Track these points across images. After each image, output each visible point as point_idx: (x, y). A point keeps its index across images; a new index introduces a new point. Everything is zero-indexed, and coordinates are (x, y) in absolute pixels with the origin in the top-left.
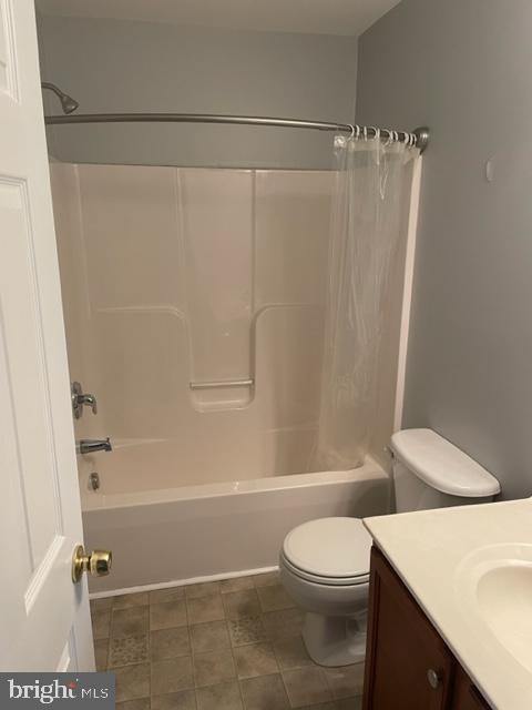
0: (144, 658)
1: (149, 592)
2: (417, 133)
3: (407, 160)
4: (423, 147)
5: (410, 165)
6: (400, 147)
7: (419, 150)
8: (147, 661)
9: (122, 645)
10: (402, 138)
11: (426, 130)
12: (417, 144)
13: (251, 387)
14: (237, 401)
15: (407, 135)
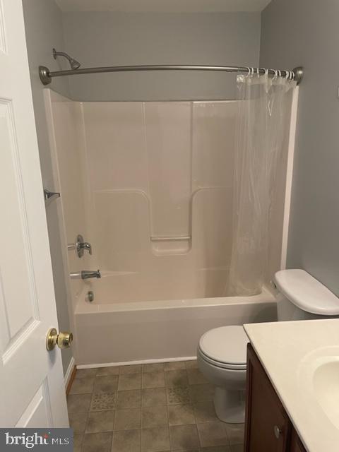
0: (112, 407)
1: (119, 367)
2: (295, 71)
3: (287, 90)
4: (299, 80)
5: (290, 93)
6: (282, 81)
7: (296, 82)
8: (114, 409)
9: (100, 398)
10: (284, 75)
11: (301, 68)
12: (294, 78)
13: (190, 240)
14: (181, 249)
15: (287, 72)
